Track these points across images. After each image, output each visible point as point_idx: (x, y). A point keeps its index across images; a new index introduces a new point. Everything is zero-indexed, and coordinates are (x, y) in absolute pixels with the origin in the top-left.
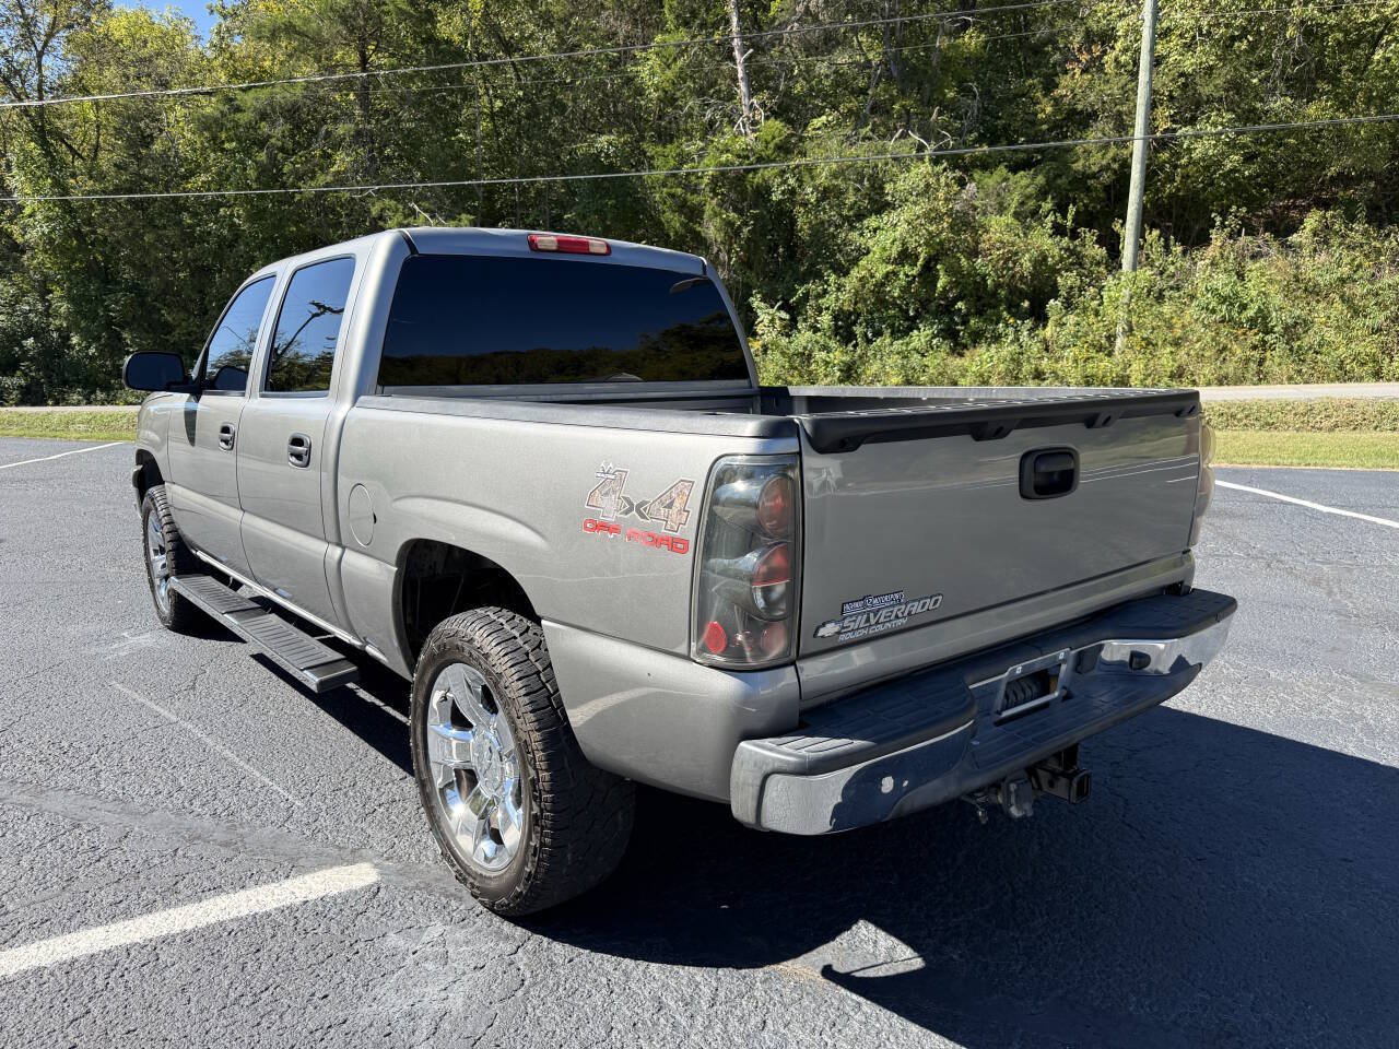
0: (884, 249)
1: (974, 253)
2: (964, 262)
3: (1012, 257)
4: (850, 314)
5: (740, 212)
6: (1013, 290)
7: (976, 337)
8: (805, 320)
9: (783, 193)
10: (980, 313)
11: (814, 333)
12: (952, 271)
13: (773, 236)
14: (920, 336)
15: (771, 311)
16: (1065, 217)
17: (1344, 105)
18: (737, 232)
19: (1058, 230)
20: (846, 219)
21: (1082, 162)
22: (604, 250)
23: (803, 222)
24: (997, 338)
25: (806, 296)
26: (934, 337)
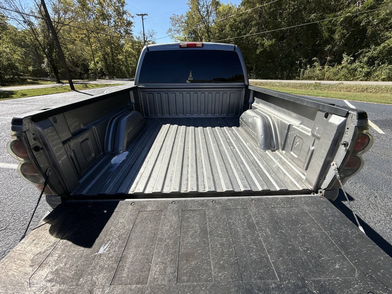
4: (376, 57)
5: (347, 30)
8: (358, 60)
9: (366, 22)
11: (360, 63)
13: (357, 36)
15: (348, 57)
20: (385, 28)
22: (201, 46)
23: (369, 31)
25: (361, 53)
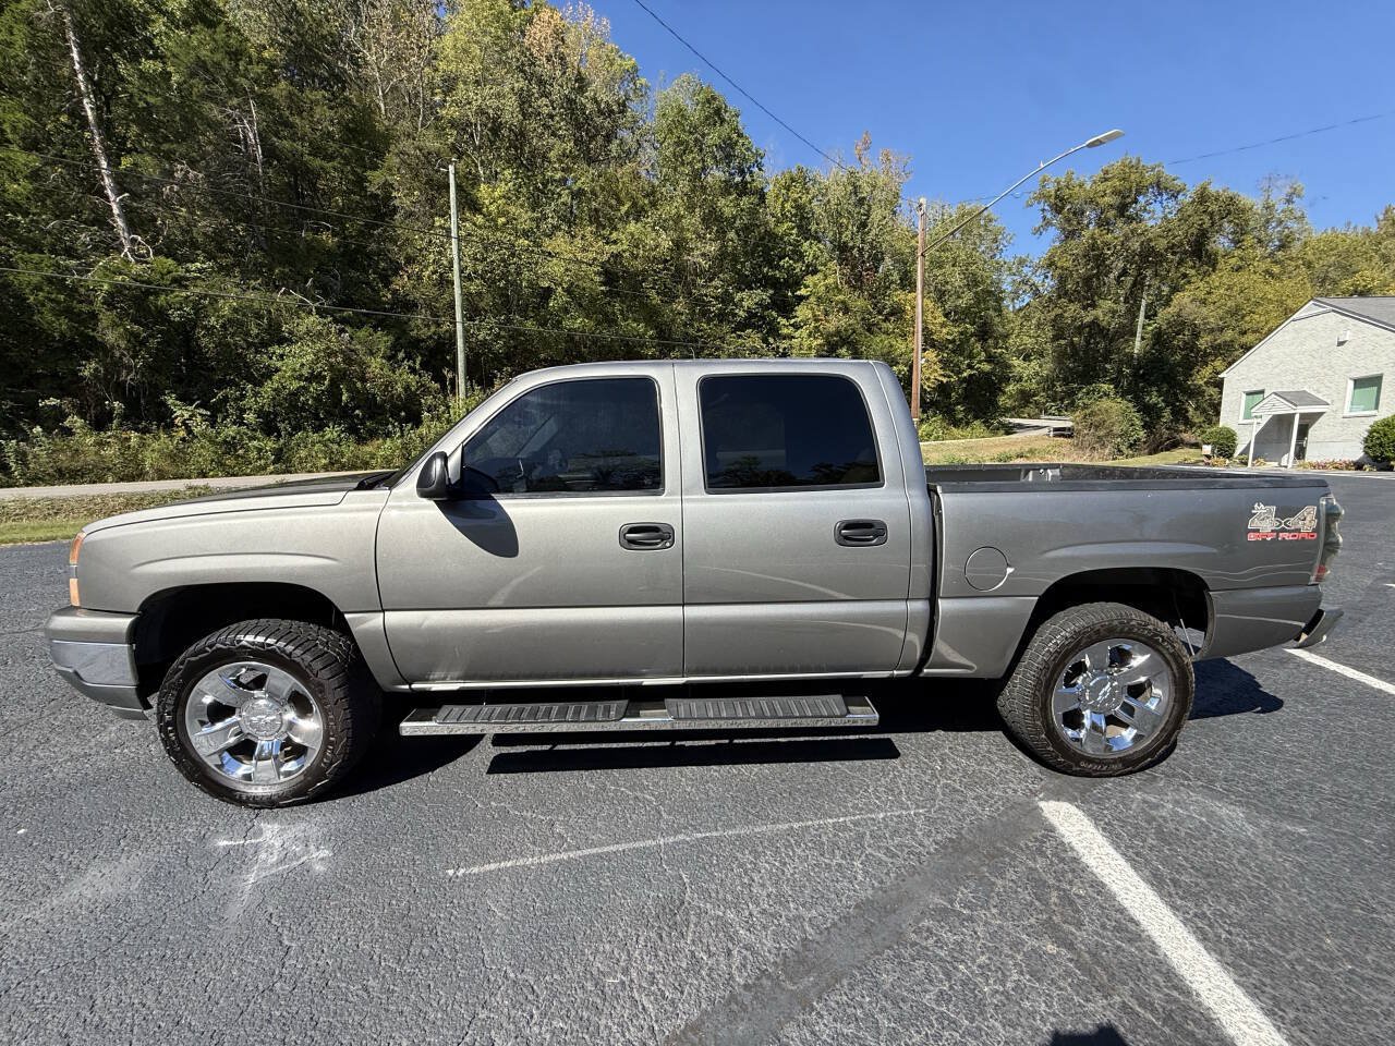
0: (294, 370)
1: (364, 380)
2: (359, 385)
3: (389, 385)
4: (271, 413)
5: (145, 326)
6: (394, 406)
7: (373, 434)
8: (227, 417)
9: (181, 316)
10: (371, 418)
12: (352, 390)
14: (331, 432)
15: (189, 408)
16: (415, 363)
17: (543, 325)
18: (143, 343)
19: (413, 371)
20: (251, 345)
21: (415, 332)
24: (388, 435)
25: (225, 399)
26: (343, 432)
